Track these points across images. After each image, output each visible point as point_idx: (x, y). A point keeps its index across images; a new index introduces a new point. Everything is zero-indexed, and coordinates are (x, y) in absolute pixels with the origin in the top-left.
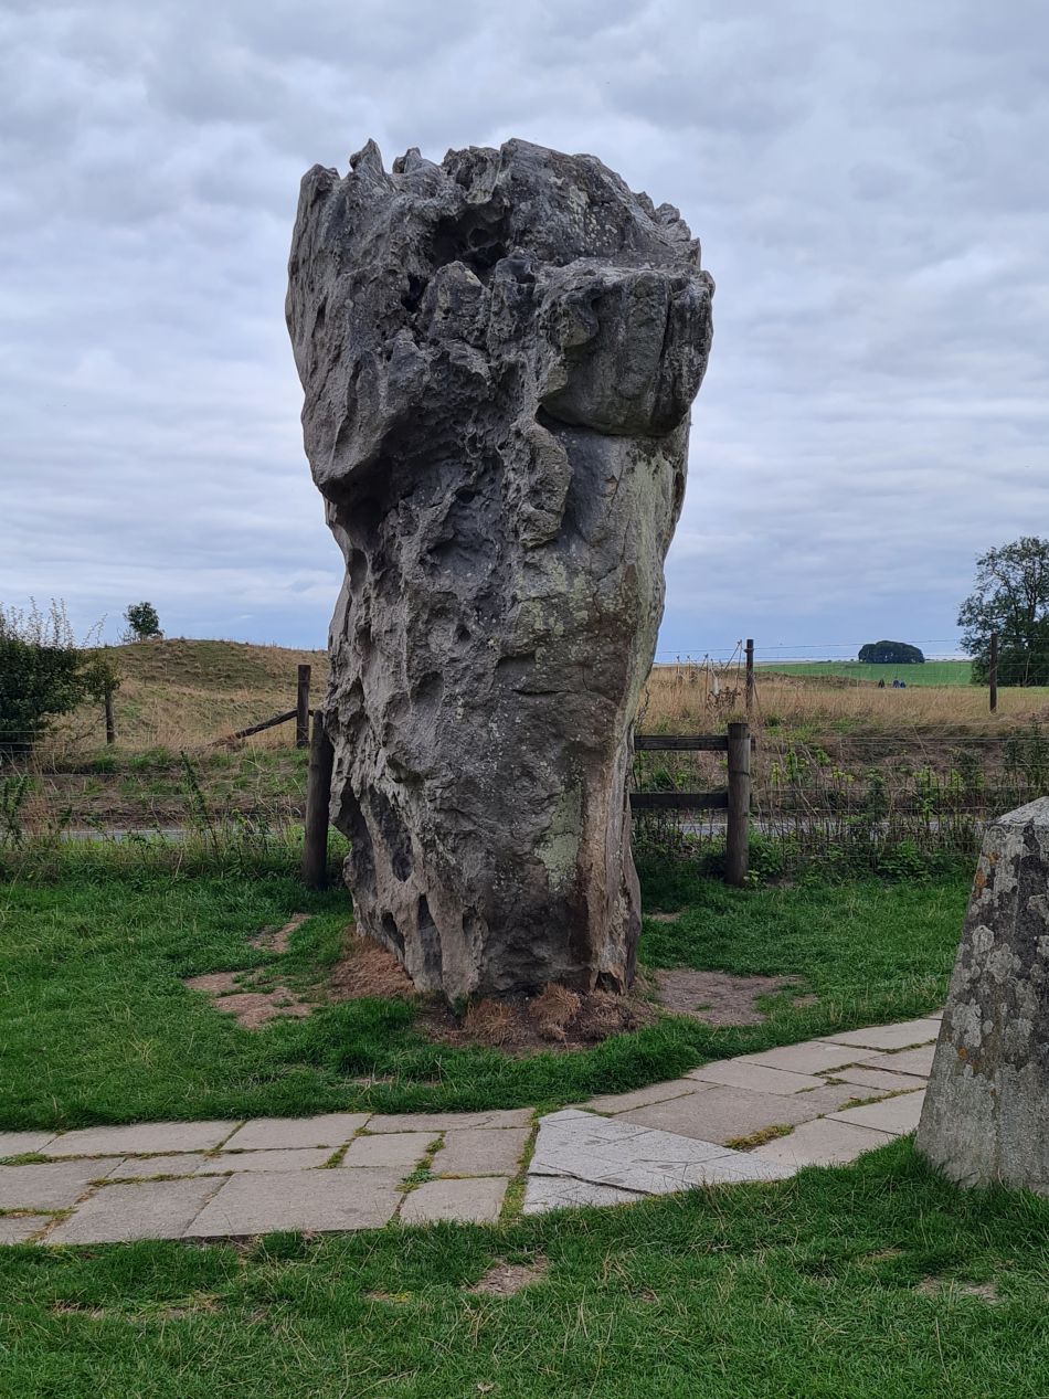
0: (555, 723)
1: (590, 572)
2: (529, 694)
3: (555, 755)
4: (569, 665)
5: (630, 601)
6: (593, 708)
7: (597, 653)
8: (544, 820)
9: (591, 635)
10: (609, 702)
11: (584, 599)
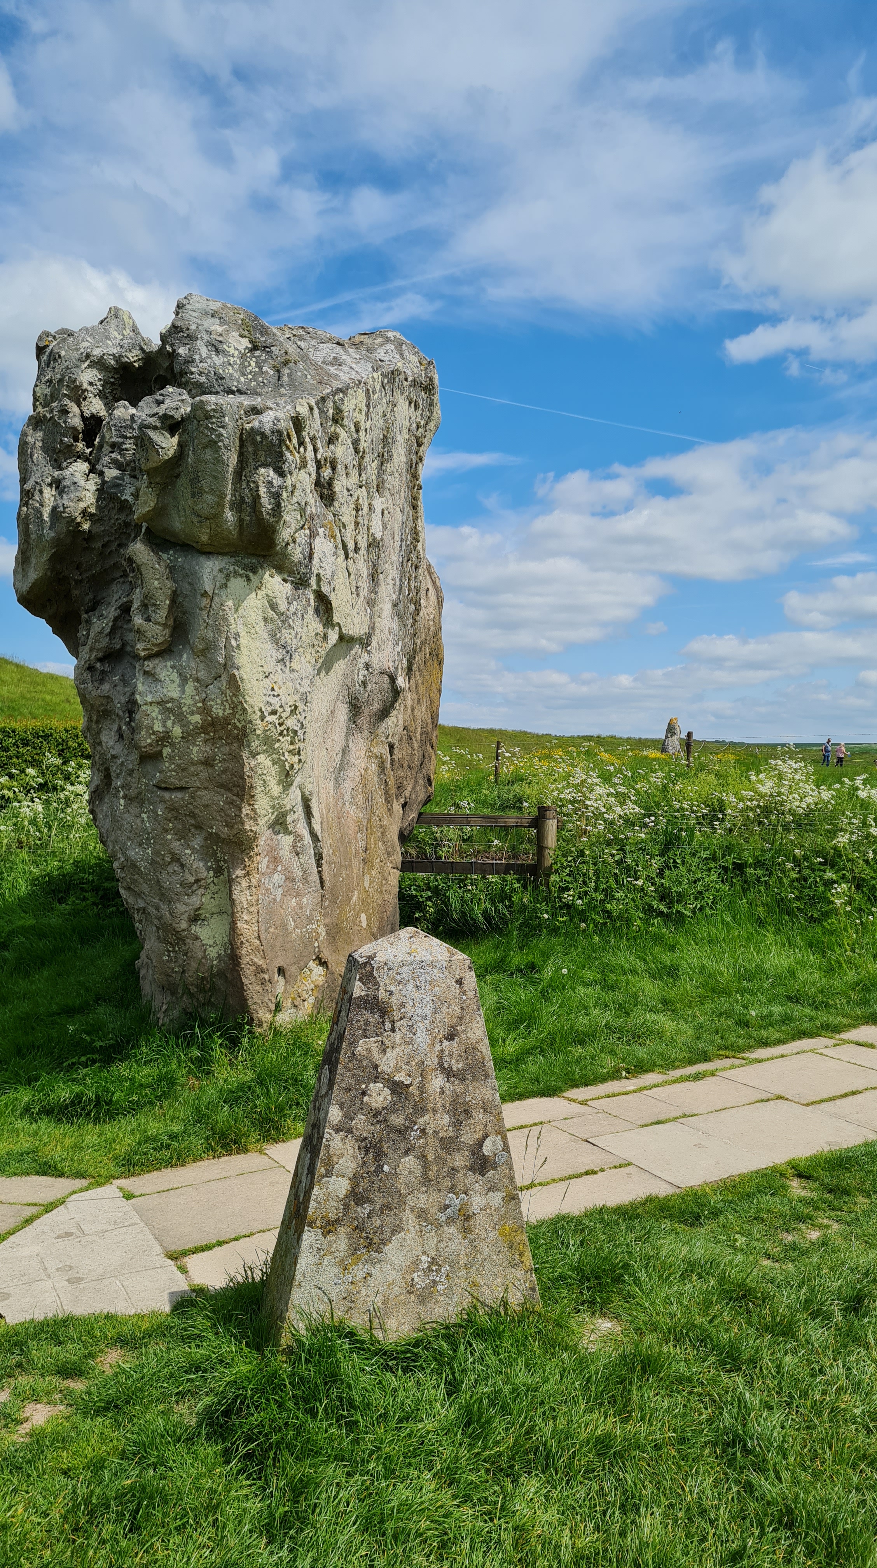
0: (193, 815)
1: (197, 680)
2: (166, 789)
3: (198, 844)
4: (193, 764)
5: (236, 706)
6: (222, 803)
7: (215, 754)
8: (195, 901)
9: (207, 737)
10: (235, 798)
11: (195, 705)
